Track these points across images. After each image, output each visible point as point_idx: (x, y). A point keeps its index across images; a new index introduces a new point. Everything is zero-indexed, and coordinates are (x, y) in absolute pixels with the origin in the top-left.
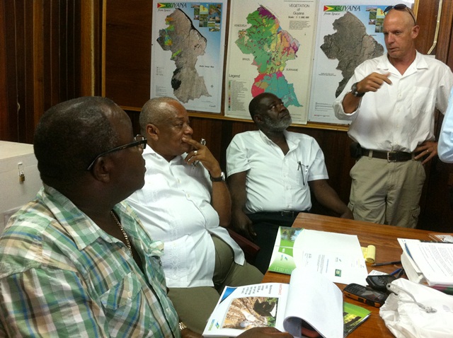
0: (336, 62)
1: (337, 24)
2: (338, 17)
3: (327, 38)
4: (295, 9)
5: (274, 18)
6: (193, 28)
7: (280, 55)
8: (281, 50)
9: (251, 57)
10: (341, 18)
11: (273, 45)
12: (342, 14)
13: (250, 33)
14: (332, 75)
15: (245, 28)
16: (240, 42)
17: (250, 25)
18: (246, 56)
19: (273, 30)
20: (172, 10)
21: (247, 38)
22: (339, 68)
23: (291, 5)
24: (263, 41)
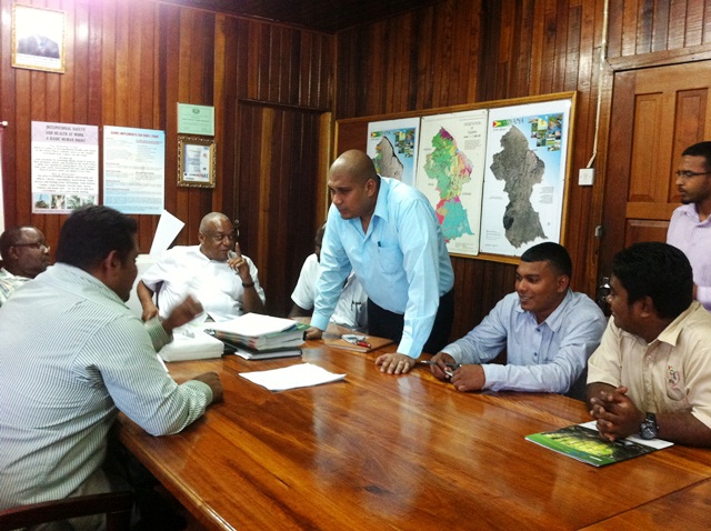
0: (503, 183)
1: (504, 140)
2: (504, 133)
3: (496, 156)
4: (468, 128)
5: (452, 139)
6: (394, 155)
7: (457, 178)
8: (458, 173)
9: (435, 181)
10: (508, 134)
11: (452, 168)
12: (507, 129)
13: (435, 156)
14: (499, 198)
15: (431, 152)
16: (427, 168)
17: (434, 148)
18: (431, 181)
19: (452, 153)
20: (380, 138)
21: (432, 162)
22: (506, 190)
23: (466, 124)
24: (444, 164)
